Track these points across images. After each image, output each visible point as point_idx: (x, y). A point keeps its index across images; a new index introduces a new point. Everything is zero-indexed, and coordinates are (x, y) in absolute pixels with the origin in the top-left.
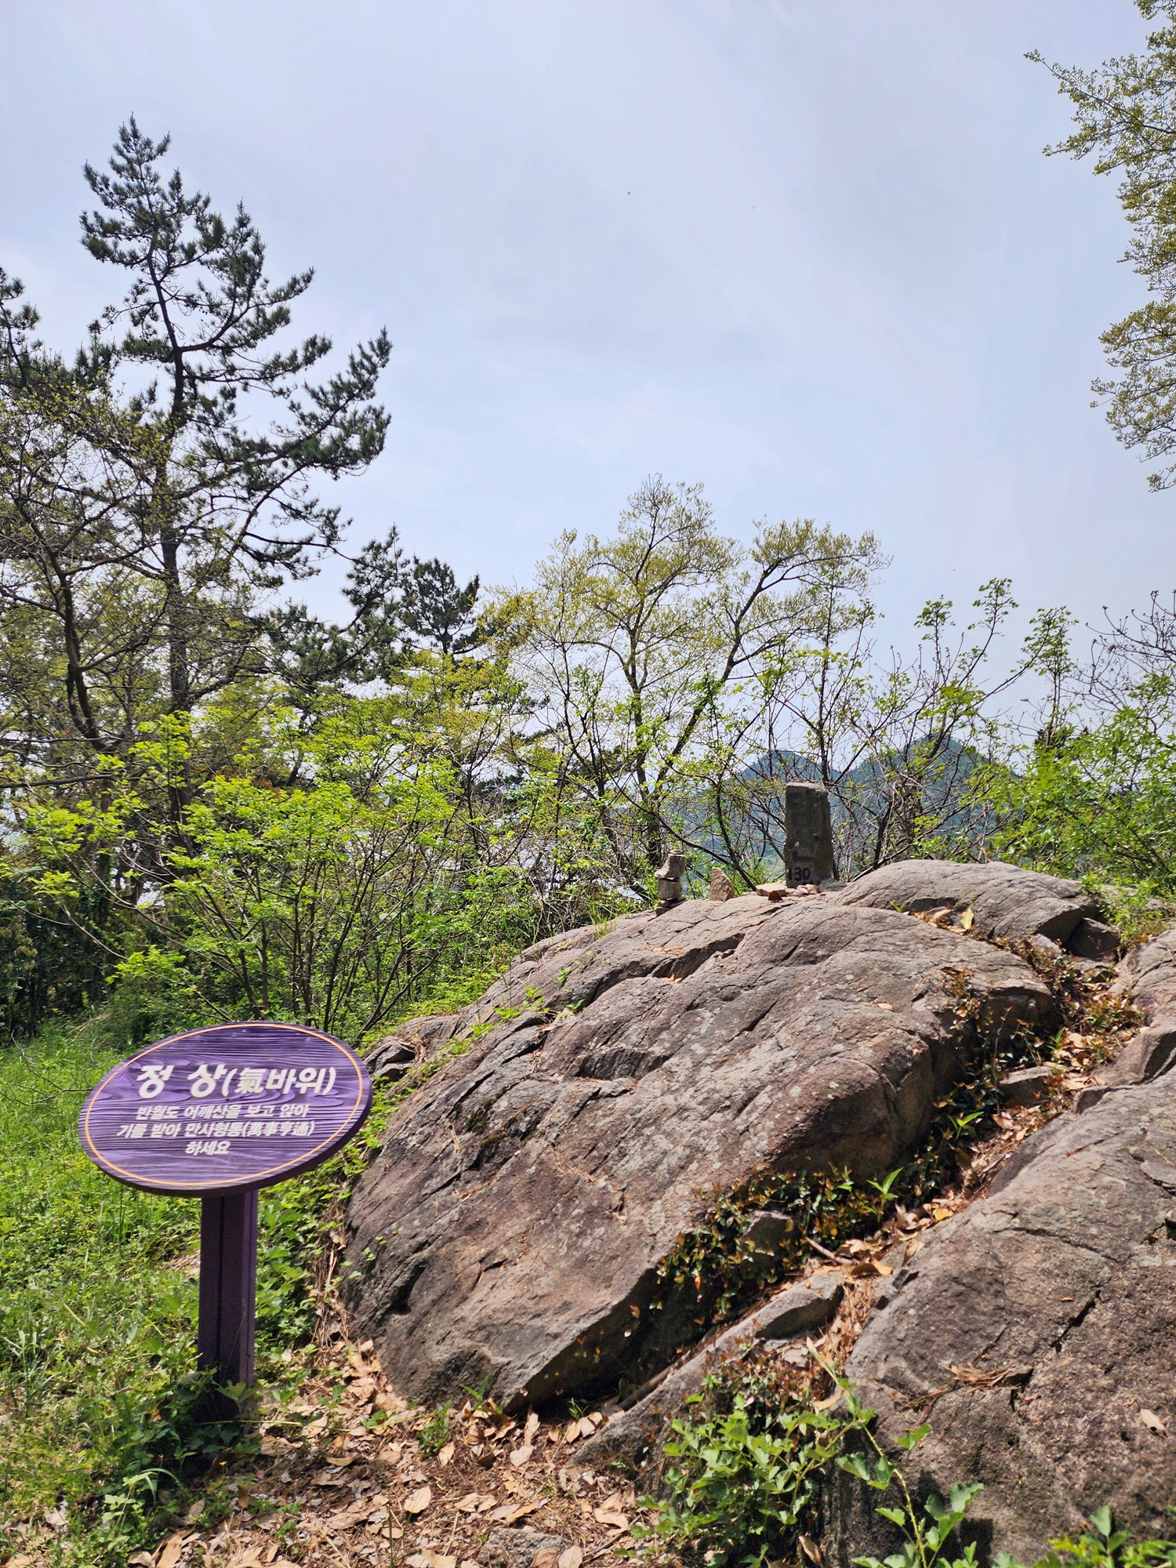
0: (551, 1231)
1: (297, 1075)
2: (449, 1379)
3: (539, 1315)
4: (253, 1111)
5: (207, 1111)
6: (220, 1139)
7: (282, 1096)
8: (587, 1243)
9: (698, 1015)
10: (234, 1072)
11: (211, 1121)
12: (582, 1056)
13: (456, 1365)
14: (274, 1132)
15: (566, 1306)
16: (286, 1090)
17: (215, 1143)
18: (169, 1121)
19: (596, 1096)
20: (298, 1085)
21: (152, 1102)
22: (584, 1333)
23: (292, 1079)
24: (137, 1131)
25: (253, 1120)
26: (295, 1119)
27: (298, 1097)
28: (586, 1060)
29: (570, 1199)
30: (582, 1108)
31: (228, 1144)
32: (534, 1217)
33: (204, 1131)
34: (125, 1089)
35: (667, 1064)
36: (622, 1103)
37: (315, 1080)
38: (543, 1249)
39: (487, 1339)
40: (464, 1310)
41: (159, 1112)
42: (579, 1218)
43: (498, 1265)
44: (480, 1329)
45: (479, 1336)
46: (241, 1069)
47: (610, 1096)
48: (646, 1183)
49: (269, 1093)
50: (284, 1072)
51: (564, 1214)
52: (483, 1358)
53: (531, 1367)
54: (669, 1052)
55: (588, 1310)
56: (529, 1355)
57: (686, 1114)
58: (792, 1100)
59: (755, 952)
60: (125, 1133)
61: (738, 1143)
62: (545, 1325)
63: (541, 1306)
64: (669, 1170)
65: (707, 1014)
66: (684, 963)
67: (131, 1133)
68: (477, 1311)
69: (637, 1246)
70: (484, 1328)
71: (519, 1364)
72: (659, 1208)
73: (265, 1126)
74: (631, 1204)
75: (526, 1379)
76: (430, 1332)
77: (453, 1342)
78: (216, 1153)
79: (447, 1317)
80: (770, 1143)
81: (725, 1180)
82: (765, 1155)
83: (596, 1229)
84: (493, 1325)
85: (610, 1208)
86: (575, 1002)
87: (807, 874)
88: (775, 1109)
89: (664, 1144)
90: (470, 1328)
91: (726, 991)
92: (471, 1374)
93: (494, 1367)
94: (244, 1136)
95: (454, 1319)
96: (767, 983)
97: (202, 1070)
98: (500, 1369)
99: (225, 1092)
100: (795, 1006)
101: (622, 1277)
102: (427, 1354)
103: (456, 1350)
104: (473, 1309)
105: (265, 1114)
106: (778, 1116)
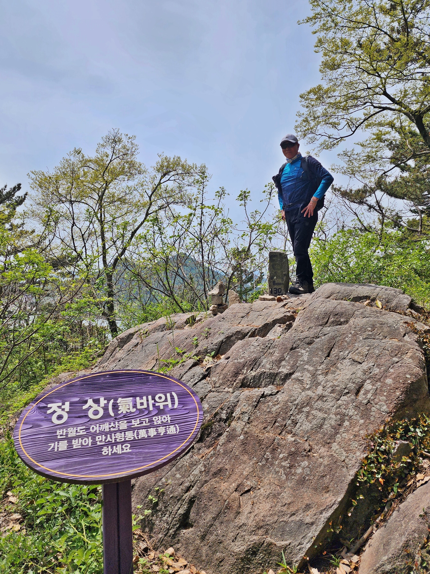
0: (269, 468)
1: (153, 399)
2: (249, 561)
3: (294, 514)
4: (135, 423)
5: (106, 427)
6: (122, 443)
7: (149, 412)
8: (299, 471)
9: (298, 352)
10: (112, 401)
11: (110, 433)
12: (241, 377)
13: (253, 551)
14: (155, 433)
15: (308, 507)
16: (151, 408)
17: (119, 446)
18: (82, 437)
19: (263, 396)
20: (157, 404)
21: (65, 425)
22: (329, 519)
23: (151, 402)
24: (63, 446)
25: (139, 428)
26: (164, 424)
27: (160, 412)
28: (244, 379)
29: (274, 450)
30: (258, 403)
31: (129, 446)
32: (254, 462)
33: (109, 439)
34: (42, 420)
35: (293, 376)
36: (280, 397)
37: (166, 400)
38: (269, 478)
39: (267, 533)
40: (242, 519)
41: (72, 432)
42: (285, 459)
43: (248, 491)
44: (259, 528)
45: (260, 532)
46: (116, 399)
47: (271, 395)
48: (320, 436)
49: (141, 411)
50: (145, 398)
51: (273, 458)
52: (270, 544)
53: (305, 543)
54: (292, 371)
55: (325, 506)
56: (301, 537)
57: (325, 399)
58: (390, 385)
59: (309, 322)
60: (54, 448)
61: (367, 409)
62: (301, 519)
63: (293, 509)
64: (332, 427)
65: (303, 351)
66: (262, 330)
67: (58, 448)
68: (252, 519)
69: (337, 468)
70: (262, 527)
71: (297, 543)
72: (337, 447)
73: (147, 431)
74: (316, 447)
75: (305, 550)
76: (223, 536)
77: (244, 539)
78: (123, 452)
79: (231, 525)
80: (388, 407)
81: (371, 428)
82: (388, 413)
83: (301, 463)
84: (268, 524)
85: (305, 450)
86: (210, 353)
87: (280, 291)
88: (381, 390)
89: (320, 415)
90: (252, 529)
91: (307, 340)
92: (265, 554)
93: (280, 547)
94: (137, 439)
95: (237, 526)
96: (325, 335)
97: (90, 402)
98: (285, 548)
99: (112, 414)
100: (348, 344)
101: (336, 485)
102: (229, 549)
103: (249, 543)
104: (248, 518)
105: (144, 424)
106: (385, 394)
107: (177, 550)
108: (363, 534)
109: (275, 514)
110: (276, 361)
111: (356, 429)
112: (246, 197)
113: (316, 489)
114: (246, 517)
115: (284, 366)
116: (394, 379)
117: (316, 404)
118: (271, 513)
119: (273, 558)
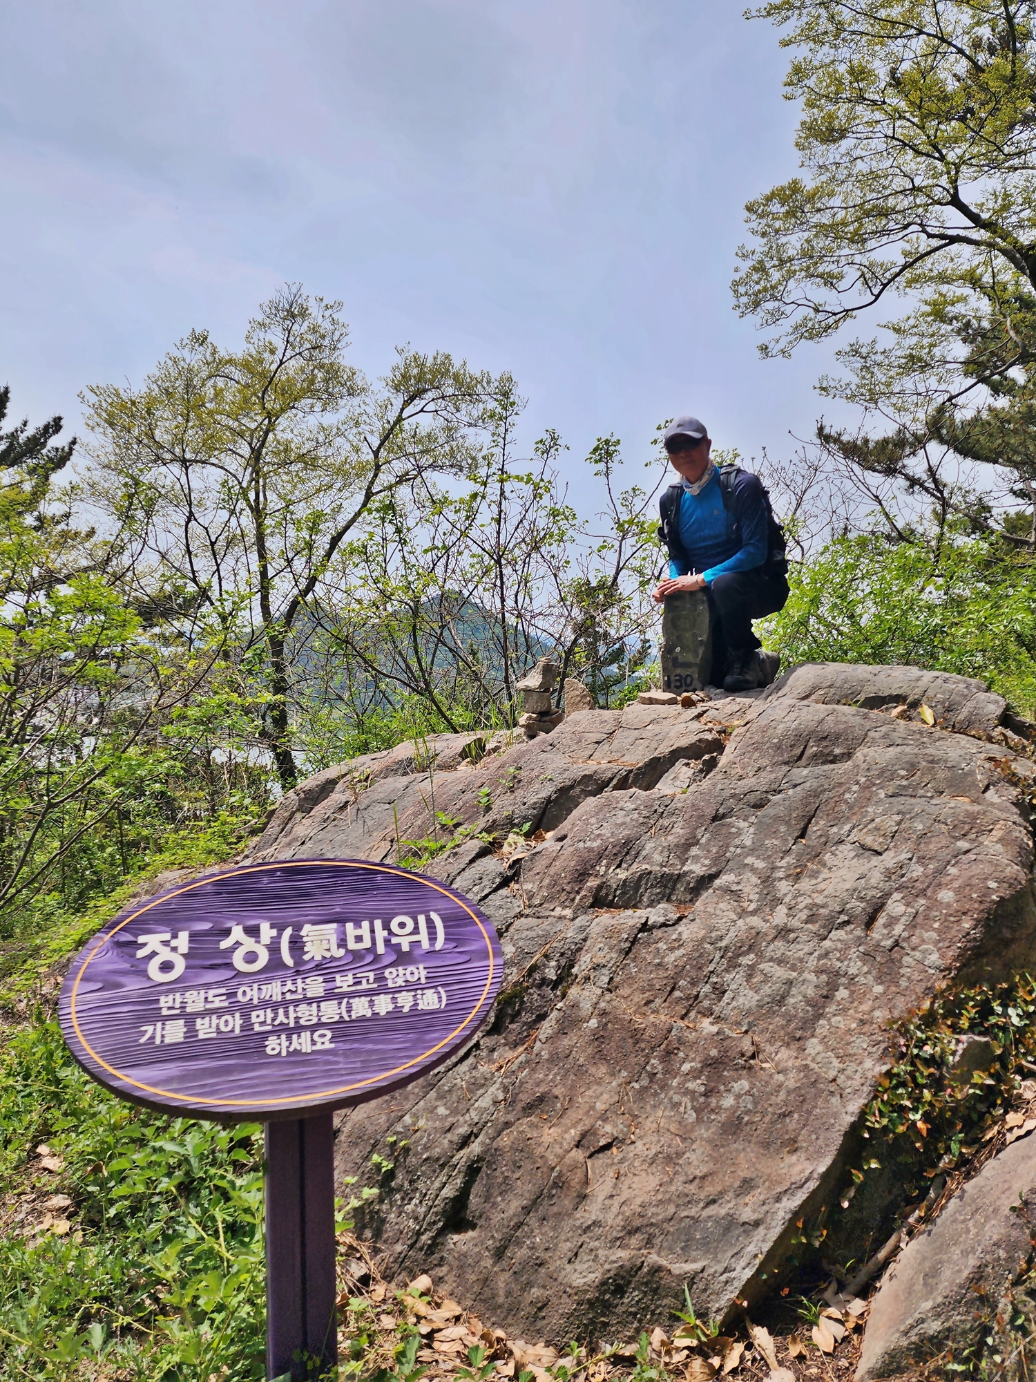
0: (656, 1094)
1: (386, 926)
2: (607, 1307)
3: (714, 1201)
4: (344, 982)
5: (274, 990)
6: (313, 1028)
7: (377, 958)
8: (728, 1101)
9: (730, 825)
10: (289, 931)
11: (285, 1004)
12: (592, 883)
13: (618, 1284)
14: (391, 1007)
15: (747, 1185)
16: (381, 949)
17: (306, 1035)
18: (218, 1012)
19: (645, 927)
20: (394, 940)
21: (179, 986)
22: (796, 1214)
23: (381, 934)
24: (174, 1032)
25: (351, 995)
26: (411, 987)
27: (402, 958)
28: (600, 887)
29: (669, 1052)
30: (633, 943)
31: (329, 1034)
32: (621, 1080)
33: (281, 1018)
34: (124, 973)
35: (717, 882)
36: (686, 931)
37: (416, 930)
38: (657, 1117)
39: (649, 1243)
40: (591, 1212)
41: (195, 1001)
42: (695, 1074)
43: (608, 1147)
44: (631, 1233)
45: (634, 1241)
46: (298, 927)
47: (664, 925)
48: (779, 1021)
49: (357, 956)
50: (365, 924)
51: (666, 1072)
52: (657, 1269)
53: (739, 1269)
54: (714, 870)
55: (788, 1185)
56: (730, 1254)
57: (792, 936)
58: (948, 905)
59: (757, 755)
60: (152, 1037)
61: (892, 961)
62: (732, 1212)
63: (710, 1190)
64: (808, 1002)
65: (742, 824)
66: (644, 774)
67: (163, 1036)
68: (615, 1210)
69: (816, 1096)
70: (637, 1230)
71: (720, 1268)
72: (820, 1048)
73: (372, 1001)
74: (769, 1049)
75: (739, 1284)
76: (546, 1250)
77: (596, 1256)
78: (315, 1048)
79: (567, 1224)
80: (942, 957)
81: (901, 1004)
82: (941, 971)
83: (733, 1084)
84: (652, 1224)
85: (743, 1055)
86: (519, 825)
87: (689, 680)
88: (926, 918)
89: (780, 973)
90: (615, 1234)
91: (752, 798)
92: (645, 1293)
93: (681, 1278)
94: (347, 1019)
95: (580, 1227)
96: (795, 786)
97: (237, 933)
98: (692, 1279)
99: (288, 960)
100: (851, 808)
101: (814, 1137)
102: (560, 1279)
103: (607, 1266)
104: (605, 1209)
105: (364, 986)
106: (936, 925)
107: (438, 1281)
108: (876, 1250)
109: (670, 1200)
110: (677, 846)
111: (865, 1007)
112: (609, 454)
113: (766, 1145)
114: (600, 1206)
115: (696, 859)
116: (958, 891)
117: (772, 947)
118: (659, 1197)
119: (665, 1302)
